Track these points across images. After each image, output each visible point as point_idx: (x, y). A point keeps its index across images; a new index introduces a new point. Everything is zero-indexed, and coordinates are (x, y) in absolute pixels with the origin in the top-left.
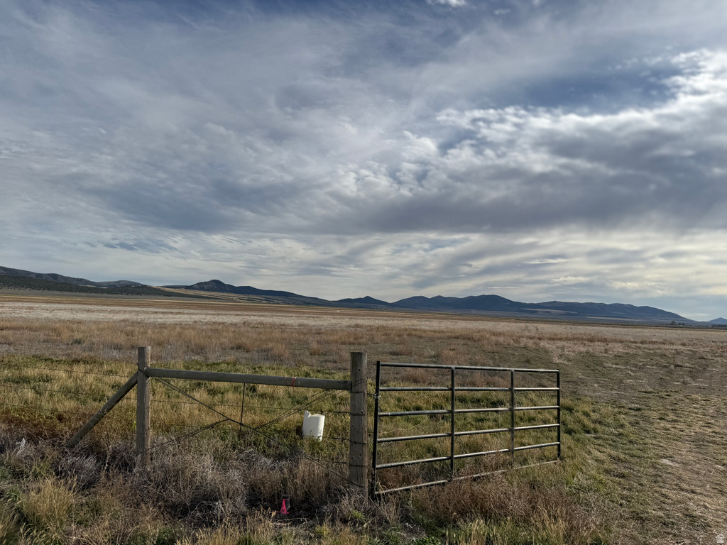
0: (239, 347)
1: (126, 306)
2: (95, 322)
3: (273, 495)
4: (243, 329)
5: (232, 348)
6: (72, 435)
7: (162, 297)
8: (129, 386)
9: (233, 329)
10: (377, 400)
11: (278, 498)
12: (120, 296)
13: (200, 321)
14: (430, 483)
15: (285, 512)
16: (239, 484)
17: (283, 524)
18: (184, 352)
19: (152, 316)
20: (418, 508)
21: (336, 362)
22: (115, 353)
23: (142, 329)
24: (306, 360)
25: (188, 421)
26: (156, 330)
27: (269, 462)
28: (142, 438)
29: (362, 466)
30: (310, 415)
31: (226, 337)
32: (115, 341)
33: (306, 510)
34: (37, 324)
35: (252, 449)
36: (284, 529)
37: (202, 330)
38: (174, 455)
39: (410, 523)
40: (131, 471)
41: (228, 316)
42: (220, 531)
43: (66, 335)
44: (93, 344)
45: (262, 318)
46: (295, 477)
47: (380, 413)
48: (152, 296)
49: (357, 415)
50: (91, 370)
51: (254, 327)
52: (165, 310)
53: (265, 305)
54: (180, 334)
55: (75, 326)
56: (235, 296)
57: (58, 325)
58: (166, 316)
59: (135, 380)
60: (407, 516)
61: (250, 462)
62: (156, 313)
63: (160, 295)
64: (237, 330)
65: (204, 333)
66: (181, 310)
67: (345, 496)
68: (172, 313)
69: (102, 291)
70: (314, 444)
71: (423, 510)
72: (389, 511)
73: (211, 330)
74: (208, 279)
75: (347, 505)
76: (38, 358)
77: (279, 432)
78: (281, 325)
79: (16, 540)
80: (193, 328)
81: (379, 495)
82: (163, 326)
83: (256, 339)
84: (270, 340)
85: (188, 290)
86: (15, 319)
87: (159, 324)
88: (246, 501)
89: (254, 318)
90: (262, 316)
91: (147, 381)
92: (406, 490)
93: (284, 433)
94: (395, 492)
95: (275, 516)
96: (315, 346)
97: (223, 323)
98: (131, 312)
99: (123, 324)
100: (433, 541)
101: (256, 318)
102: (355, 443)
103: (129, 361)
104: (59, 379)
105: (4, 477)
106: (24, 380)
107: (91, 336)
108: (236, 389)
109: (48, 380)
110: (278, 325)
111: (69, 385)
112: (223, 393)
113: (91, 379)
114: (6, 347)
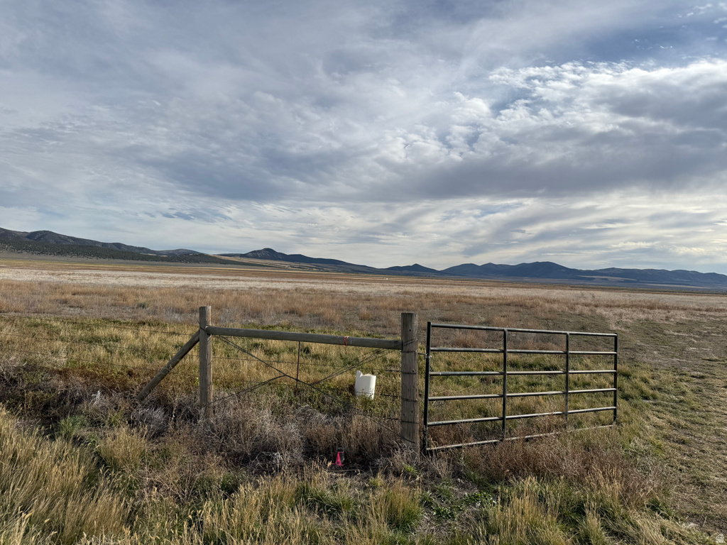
0: (292, 312)
1: (186, 273)
2: (156, 288)
3: (329, 448)
4: (295, 295)
5: (286, 313)
6: (141, 389)
7: (218, 265)
8: (191, 345)
9: (286, 295)
10: (427, 360)
11: (333, 451)
12: (179, 264)
13: (255, 288)
14: (481, 442)
15: (340, 464)
16: (296, 437)
17: (338, 475)
18: (241, 316)
19: (210, 283)
20: (469, 464)
21: (385, 327)
22: (176, 316)
23: (201, 294)
24: (356, 324)
25: (247, 378)
26: (215, 296)
27: (324, 417)
28: (204, 393)
29: (414, 423)
30: (362, 375)
31: (279, 302)
32: (177, 305)
33: (360, 463)
34: (105, 290)
35: (307, 405)
36: (340, 479)
37: (257, 296)
38: (235, 409)
39: (461, 478)
40: (195, 422)
41: (281, 283)
42: (279, 478)
43: (131, 300)
44: (156, 307)
45: (313, 285)
46: (348, 431)
47: (430, 373)
48: (209, 264)
49: (408, 373)
50: (156, 332)
51: (304, 294)
52: (222, 277)
53: (315, 272)
54: (236, 298)
55: (139, 291)
56: (286, 264)
57: (123, 291)
58: (223, 283)
59: (197, 338)
60: (459, 472)
61: (306, 418)
62: (213, 279)
63: (216, 263)
64: (289, 296)
65: (259, 298)
66: (237, 278)
67: (397, 450)
68: (228, 280)
69: (163, 260)
70: (366, 402)
71: (475, 467)
72: (441, 467)
73: (266, 296)
74: (261, 248)
75: (399, 459)
76: (108, 321)
77: (333, 390)
78: (331, 292)
79: (97, 480)
80: (249, 294)
81: (431, 451)
82: (220, 292)
83: (308, 305)
84: (322, 305)
85: (242, 258)
86: (84, 286)
87: (217, 290)
88: (303, 453)
89: (305, 285)
90: (313, 283)
91: (208, 339)
92: (458, 447)
93: (338, 391)
94: (447, 449)
95: (331, 467)
96: (364, 311)
97: (276, 290)
98: (190, 279)
99: (183, 289)
100: (485, 496)
101: (307, 285)
102: (407, 400)
103: (189, 324)
104: (127, 339)
105: (83, 425)
106: (96, 340)
107: (154, 300)
108: (291, 350)
109: (117, 340)
110: (328, 292)
111: (136, 345)
112: (278, 354)
113: (155, 339)
114: (78, 310)
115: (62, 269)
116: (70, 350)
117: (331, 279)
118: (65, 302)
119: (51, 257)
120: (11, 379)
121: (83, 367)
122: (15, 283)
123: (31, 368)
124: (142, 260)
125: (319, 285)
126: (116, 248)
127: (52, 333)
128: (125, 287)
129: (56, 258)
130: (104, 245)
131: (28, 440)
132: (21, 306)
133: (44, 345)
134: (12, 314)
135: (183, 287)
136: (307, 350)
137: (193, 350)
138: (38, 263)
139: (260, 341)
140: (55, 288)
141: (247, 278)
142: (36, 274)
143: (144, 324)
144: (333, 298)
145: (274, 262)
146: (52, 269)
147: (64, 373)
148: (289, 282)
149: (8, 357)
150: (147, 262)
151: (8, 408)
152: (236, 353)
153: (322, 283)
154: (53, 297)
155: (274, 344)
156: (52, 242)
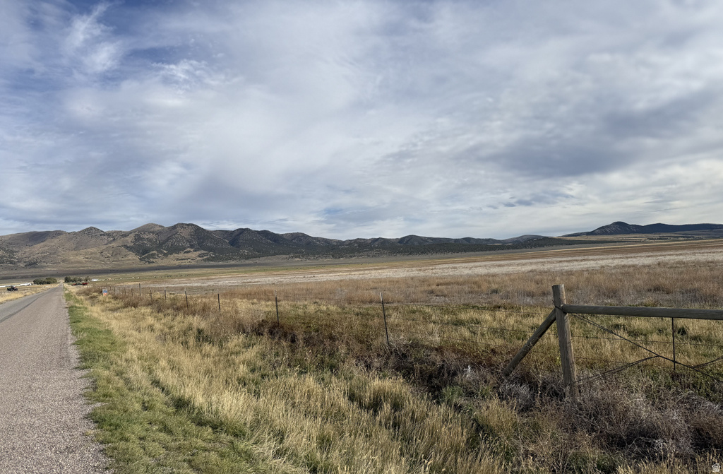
0: (657, 289)
1: (532, 258)
2: (506, 275)
4: (658, 270)
5: (649, 290)
7: (564, 246)
8: (548, 323)
9: (646, 271)
12: (524, 250)
13: (608, 266)
18: (596, 296)
19: (558, 265)
22: (528, 300)
23: (550, 278)
26: (565, 277)
27: (716, 407)
28: (567, 371)
31: (639, 279)
32: (528, 289)
34: (461, 280)
37: (612, 274)
41: (639, 258)
42: (665, 465)
43: (485, 286)
44: (508, 292)
45: (681, 257)
48: (554, 247)
50: (510, 315)
51: (671, 267)
52: (570, 259)
53: (682, 242)
54: (587, 278)
55: (491, 279)
56: (643, 237)
57: (477, 279)
58: (572, 264)
59: (553, 317)
61: (691, 406)
62: (561, 262)
63: (562, 244)
64: (651, 271)
65: (614, 276)
66: (586, 257)
68: (576, 260)
69: (509, 248)
73: (622, 273)
76: (467, 306)
78: (708, 262)
80: (602, 273)
82: (570, 273)
83: (676, 279)
84: (698, 279)
85: (589, 237)
86: (444, 277)
87: (566, 272)
88: (691, 444)
89: (670, 258)
90: (681, 254)
91: (565, 318)
97: (633, 266)
98: (537, 263)
99: (531, 274)
101: (672, 257)
103: (542, 306)
104: (486, 322)
105: (460, 395)
106: (459, 323)
107: (505, 286)
108: (660, 331)
109: (478, 322)
110: (703, 263)
111: (495, 327)
112: (645, 335)
113: (511, 321)
114: (443, 298)
115: (426, 266)
116: (441, 332)
117: (707, 247)
118: (432, 292)
119: (417, 256)
120: (403, 354)
121: (454, 345)
122: (395, 280)
123: (415, 345)
124: (490, 250)
125: (689, 257)
126: (465, 242)
127: (427, 318)
128: (478, 275)
129: (421, 256)
130: (456, 240)
131: (420, 403)
132: (401, 297)
133: (421, 327)
134: (395, 304)
135: (531, 271)
136: (683, 331)
137: (549, 331)
138: (408, 263)
139: (621, 321)
140: (423, 281)
141: (598, 257)
142: (408, 271)
143: (499, 307)
144: (711, 270)
145: (627, 236)
146: (418, 266)
147: (439, 350)
148: (649, 256)
149: (399, 337)
150: (494, 252)
151: (404, 377)
152: (595, 333)
153: (694, 254)
154: (422, 289)
155: (638, 323)
156: (416, 243)
